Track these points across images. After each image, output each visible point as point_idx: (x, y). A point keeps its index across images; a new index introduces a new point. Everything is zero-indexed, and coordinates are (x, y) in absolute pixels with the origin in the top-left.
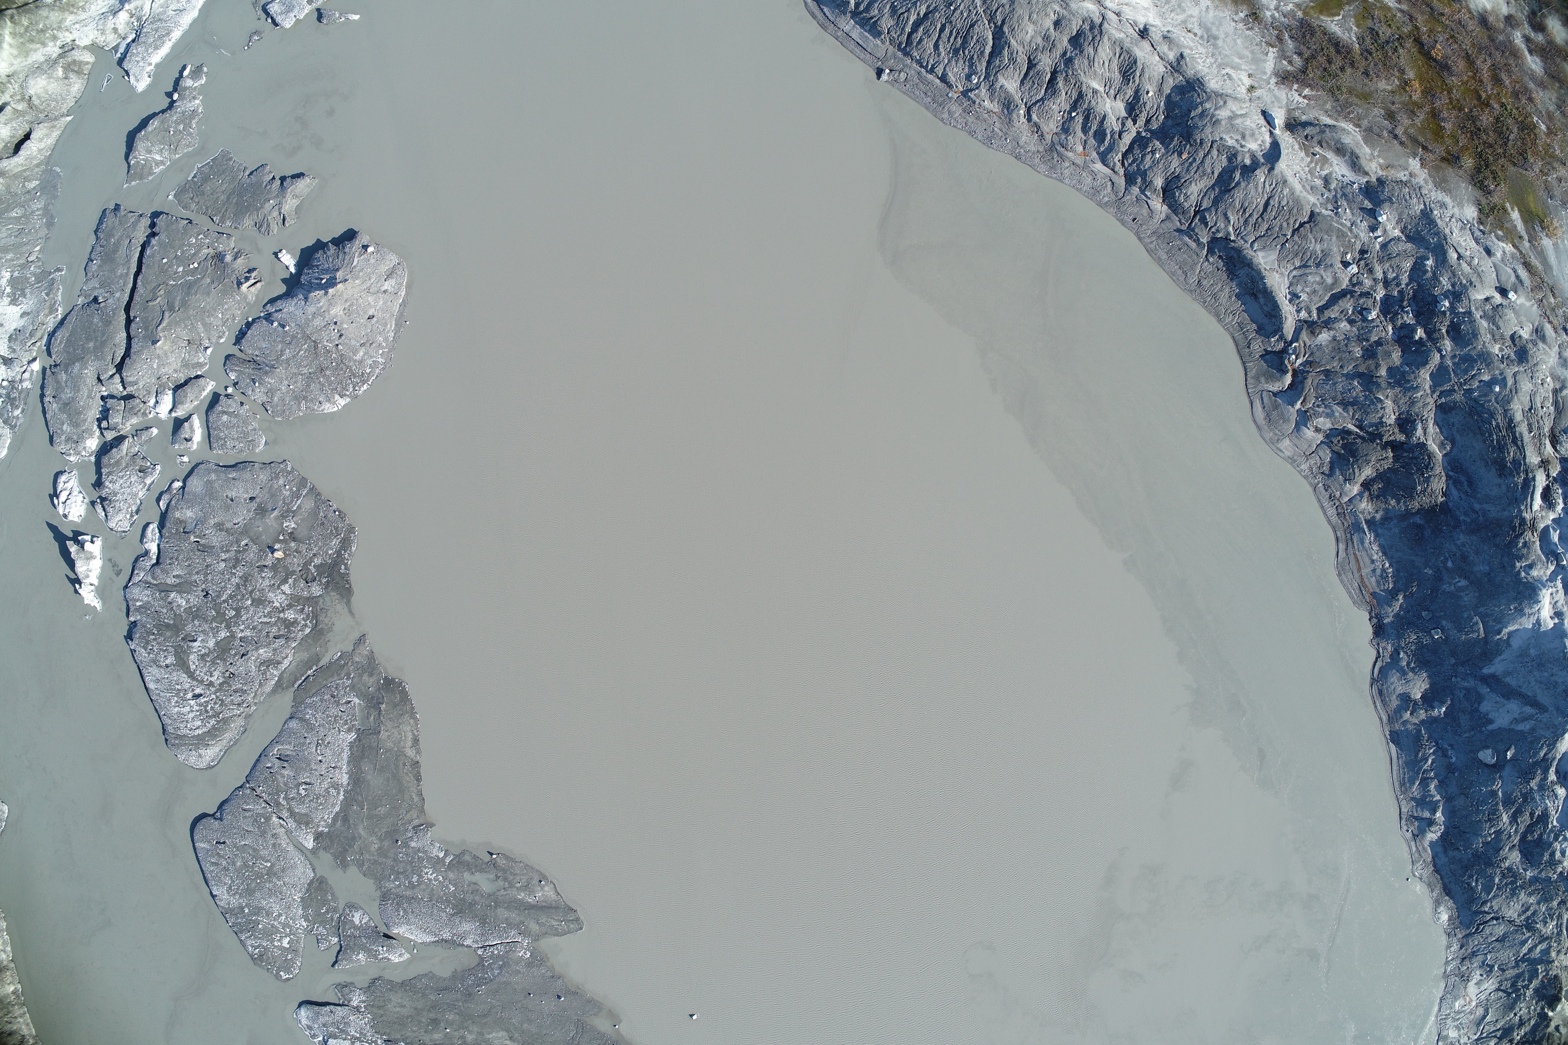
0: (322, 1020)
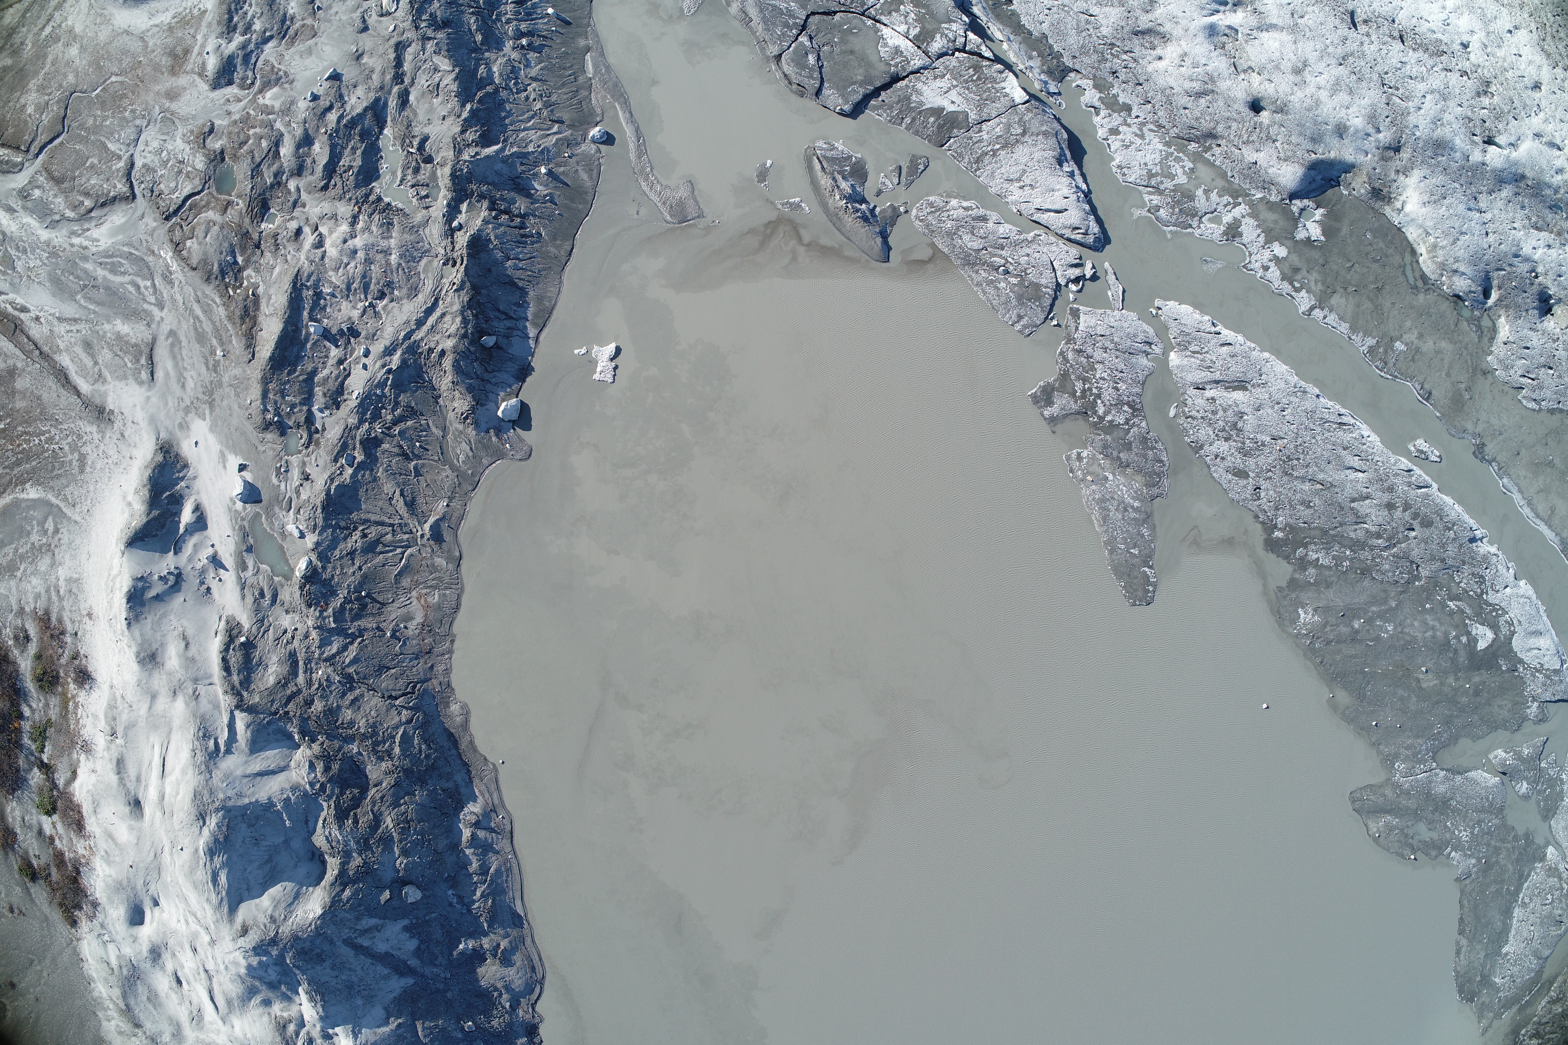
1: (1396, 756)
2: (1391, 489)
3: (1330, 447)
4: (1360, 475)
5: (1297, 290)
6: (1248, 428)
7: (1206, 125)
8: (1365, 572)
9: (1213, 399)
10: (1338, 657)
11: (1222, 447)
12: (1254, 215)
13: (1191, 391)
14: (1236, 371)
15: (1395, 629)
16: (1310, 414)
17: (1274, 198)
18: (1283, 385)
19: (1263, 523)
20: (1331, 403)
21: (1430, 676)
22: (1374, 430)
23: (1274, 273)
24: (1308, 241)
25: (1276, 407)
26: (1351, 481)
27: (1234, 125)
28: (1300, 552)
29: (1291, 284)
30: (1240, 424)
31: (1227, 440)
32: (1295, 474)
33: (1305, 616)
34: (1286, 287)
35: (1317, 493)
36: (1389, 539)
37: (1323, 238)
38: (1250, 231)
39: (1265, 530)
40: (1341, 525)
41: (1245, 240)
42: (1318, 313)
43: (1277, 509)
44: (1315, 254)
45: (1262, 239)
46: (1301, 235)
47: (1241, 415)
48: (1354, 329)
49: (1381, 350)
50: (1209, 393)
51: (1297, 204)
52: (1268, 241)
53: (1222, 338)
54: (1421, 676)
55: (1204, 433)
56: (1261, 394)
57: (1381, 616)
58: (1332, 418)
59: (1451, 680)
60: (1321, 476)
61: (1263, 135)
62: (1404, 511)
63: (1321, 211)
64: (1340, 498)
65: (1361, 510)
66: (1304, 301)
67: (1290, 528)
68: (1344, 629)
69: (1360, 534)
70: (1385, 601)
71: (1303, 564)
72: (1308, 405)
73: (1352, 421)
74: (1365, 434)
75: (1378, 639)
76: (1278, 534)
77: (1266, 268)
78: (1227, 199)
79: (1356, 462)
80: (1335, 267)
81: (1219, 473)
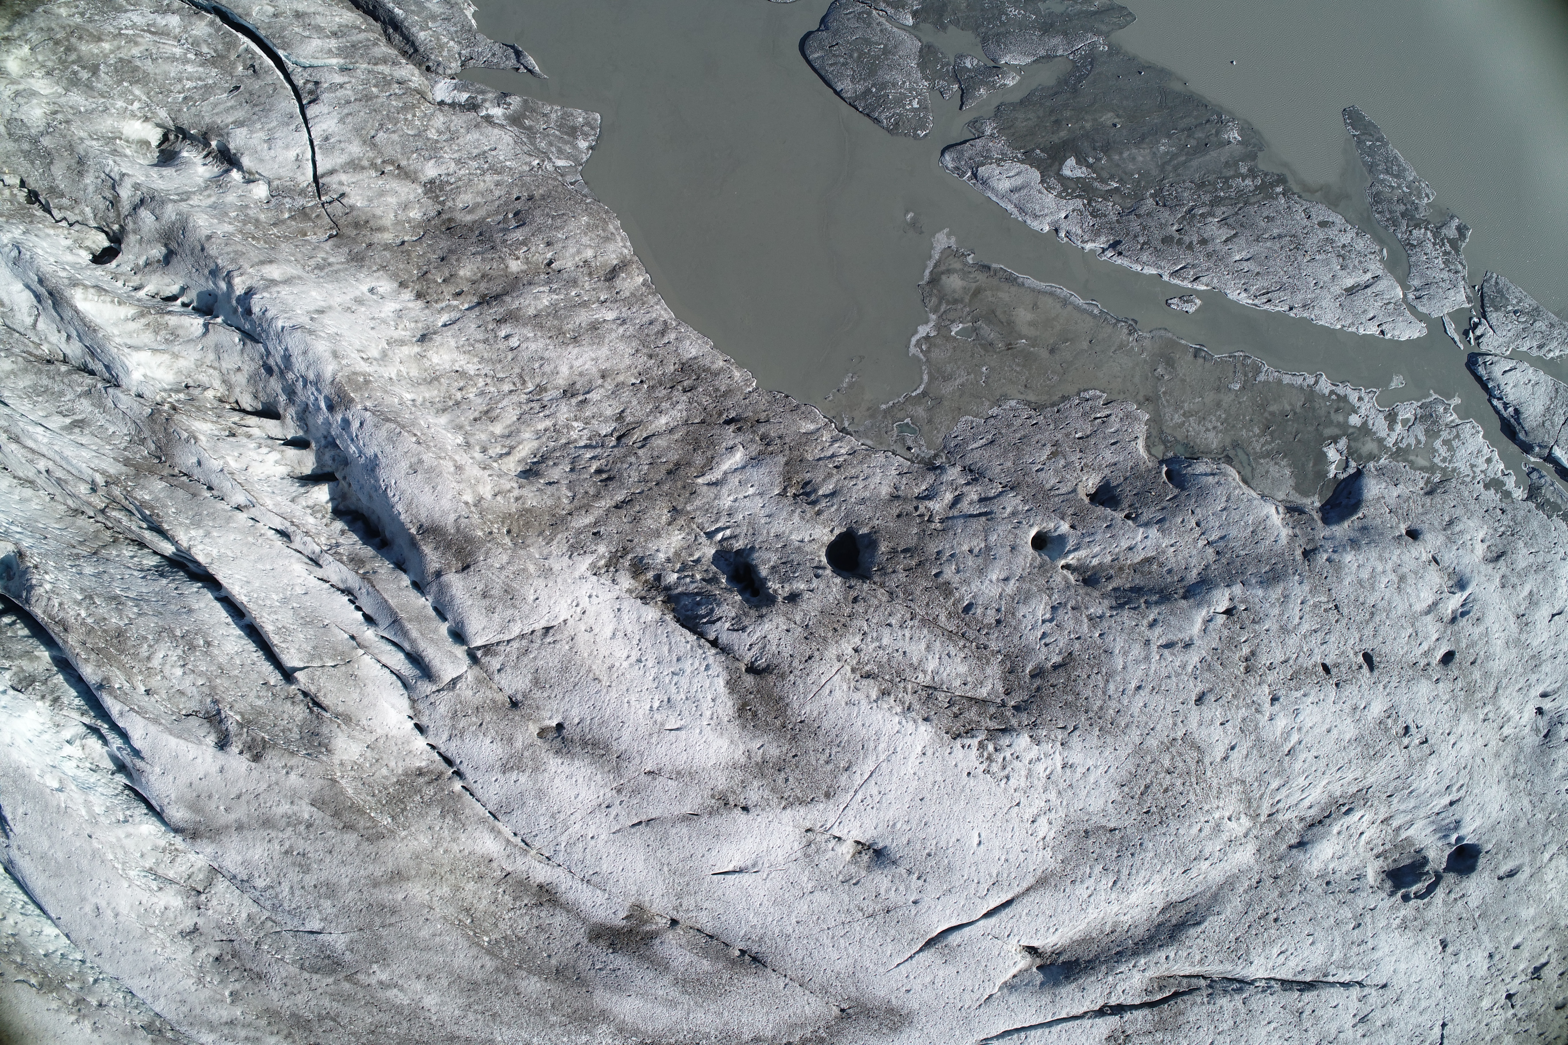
0: (966, 155)
1: (1110, 54)
2: (1209, 255)
3: (1271, 270)
4: (1237, 258)
5: (1332, 392)
6: (1334, 260)
7: (1438, 499)
8: (1201, 185)
9: (1365, 272)
10: (1195, 113)
11: (1345, 239)
12: (1381, 441)
13: (1379, 272)
14: (1359, 299)
15: (1158, 149)
16: (1294, 290)
17: (1371, 465)
18: (1324, 304)
19: (1294, 194)
20: (1277, 309)
21: (1109, 123)
22: (1235, 303)
23: (1353, 397)
24: (1335, 440)
25: (1322, 284)
26: (1243, 250)
27: (1420, 510)
28: (1259, 182)
29: (1338, 395)
30: (1341, 260)
31: (1344, 246)
32: (1288, 238)
33: (1234, 135)
34: (1341, 390)
35: (1265, 231)
36: (1194, 216)
37: (1325, 449)
38: (1380, 425)
39: (1290, 189)
40: (1237, 213)
41: (1381, 416)
42: (1311, 380)
43: (1289, 207)
44: (1328, 432)
45: (1370, 423)
46: (1343, 443)
47: (1343, 268)
48: (1280, 381)
49: (1250, 375)
50: (1369, 276)
51: (1351, 471)
52: (1365, 424)
53: (1376, 322)
54: (1117, 120)
55: (1360, 245)
56: (1337, 290)
57: (1174, 156)
58: (1276, 294)
59: (1088, 125)
60: (1269, 244)
61: (1400, 511)
62: (1191, 243)
63: (1331, 475)
64: (1248, 233)
65: (1226, 230)
66: (1325, 386)
67: (1273, 197)
68: (1199, 134)
69: (1219, 211)
70: (1175, 168)
71: (1252, 173)
72: (1300, 296)
73: (1256, 302)
74: (1244, 295)
75: (1169, 136)
76: (1279, 189)
77: (1360, 399)
78: (1403, 445)
79: (1246, 266)
80: (1309, 429)
81: (1338, 219)
